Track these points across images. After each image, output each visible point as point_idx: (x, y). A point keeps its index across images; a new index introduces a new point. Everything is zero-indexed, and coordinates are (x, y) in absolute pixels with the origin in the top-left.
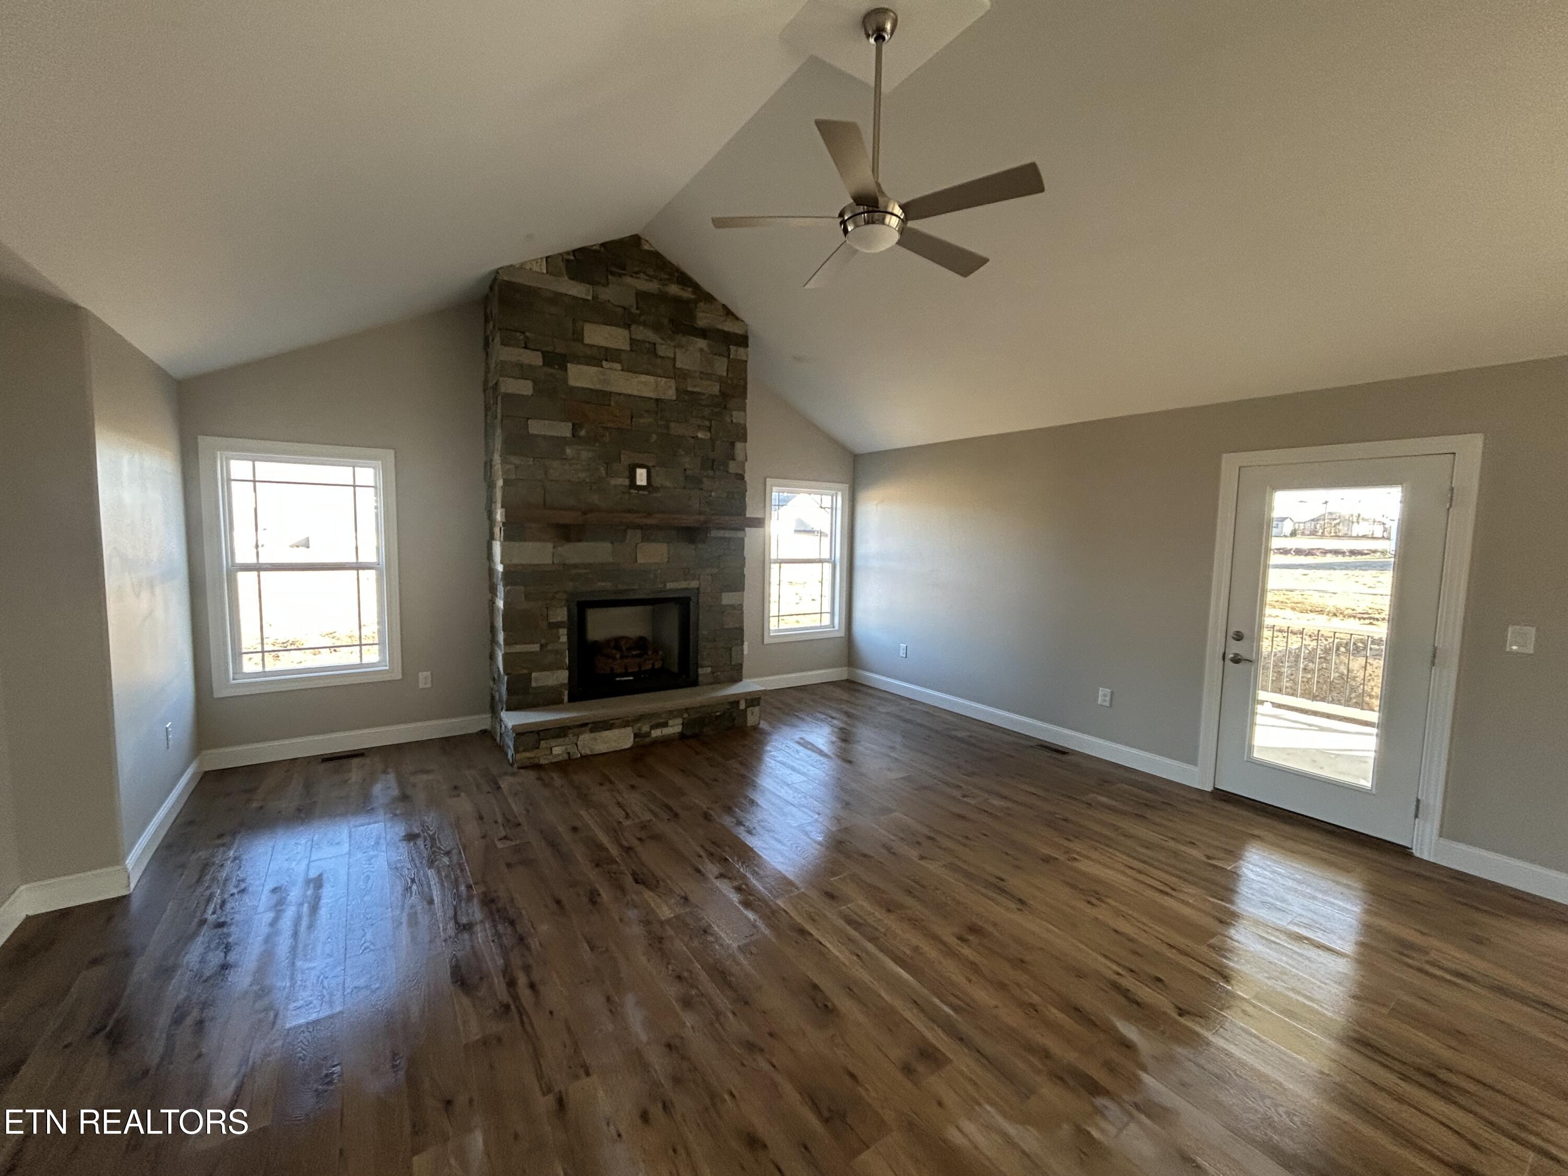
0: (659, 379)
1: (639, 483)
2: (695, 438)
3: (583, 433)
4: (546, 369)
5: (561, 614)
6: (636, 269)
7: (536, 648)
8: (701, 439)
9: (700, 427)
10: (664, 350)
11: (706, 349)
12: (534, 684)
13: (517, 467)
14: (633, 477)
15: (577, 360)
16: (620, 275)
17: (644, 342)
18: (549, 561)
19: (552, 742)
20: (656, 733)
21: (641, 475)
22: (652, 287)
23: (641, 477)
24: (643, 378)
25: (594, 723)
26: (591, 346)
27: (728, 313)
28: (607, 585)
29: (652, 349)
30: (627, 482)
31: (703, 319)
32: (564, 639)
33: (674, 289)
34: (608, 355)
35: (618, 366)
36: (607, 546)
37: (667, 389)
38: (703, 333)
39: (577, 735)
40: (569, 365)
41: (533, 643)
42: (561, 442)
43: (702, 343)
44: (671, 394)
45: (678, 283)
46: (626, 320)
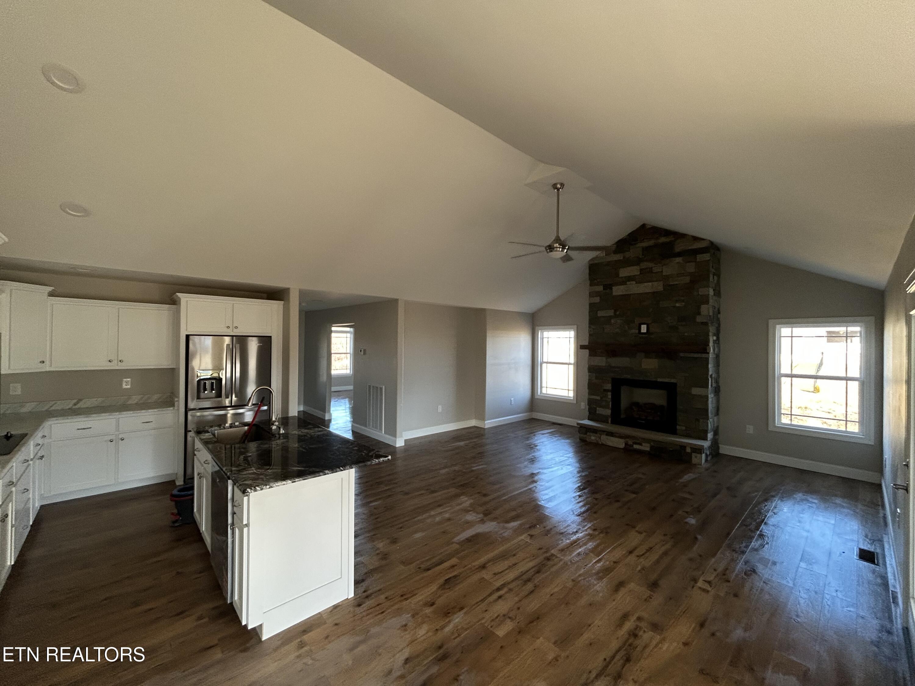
0: (653, 283)
1: (642, 331)
2: (675, 307)
3: (618, 313)
4: (605, 291)
5: (609, 386)
6: (642, 239)
7: (598, 398)
8: (678, 307)
9: (677, 301)
10: (655, 270)
11: (681, 262)
12: (597, 412)
13: (593, 329)
14: (640, 329)
15: (617, 284)
16: (635, 244)
17: (647, 268)
18: (604, 365)
19: (591, 434)
20: (636, 447)
21: (644, 328)
22: (651, 243)
23: (644, 329)
24: (646, 284)
25: (608, 432)
26: (622, 277)
27: (696, 239)
28: (629, 377)
29: (650, 270)
30: (637, 331)
31: (679, 247)
32: (610, 397)
33: (663, 240)
34: (630, 279)
35: (634, 282)
36: (628, 359)
37: (658, 286)
38: (679, 255)
39: (601, 435)
40: (613, 287)
41: (598, 396)
42: (610, 317)
43: (679, 260)
44: (661, 288)
45: (664, 236)
46: (638, 261)
